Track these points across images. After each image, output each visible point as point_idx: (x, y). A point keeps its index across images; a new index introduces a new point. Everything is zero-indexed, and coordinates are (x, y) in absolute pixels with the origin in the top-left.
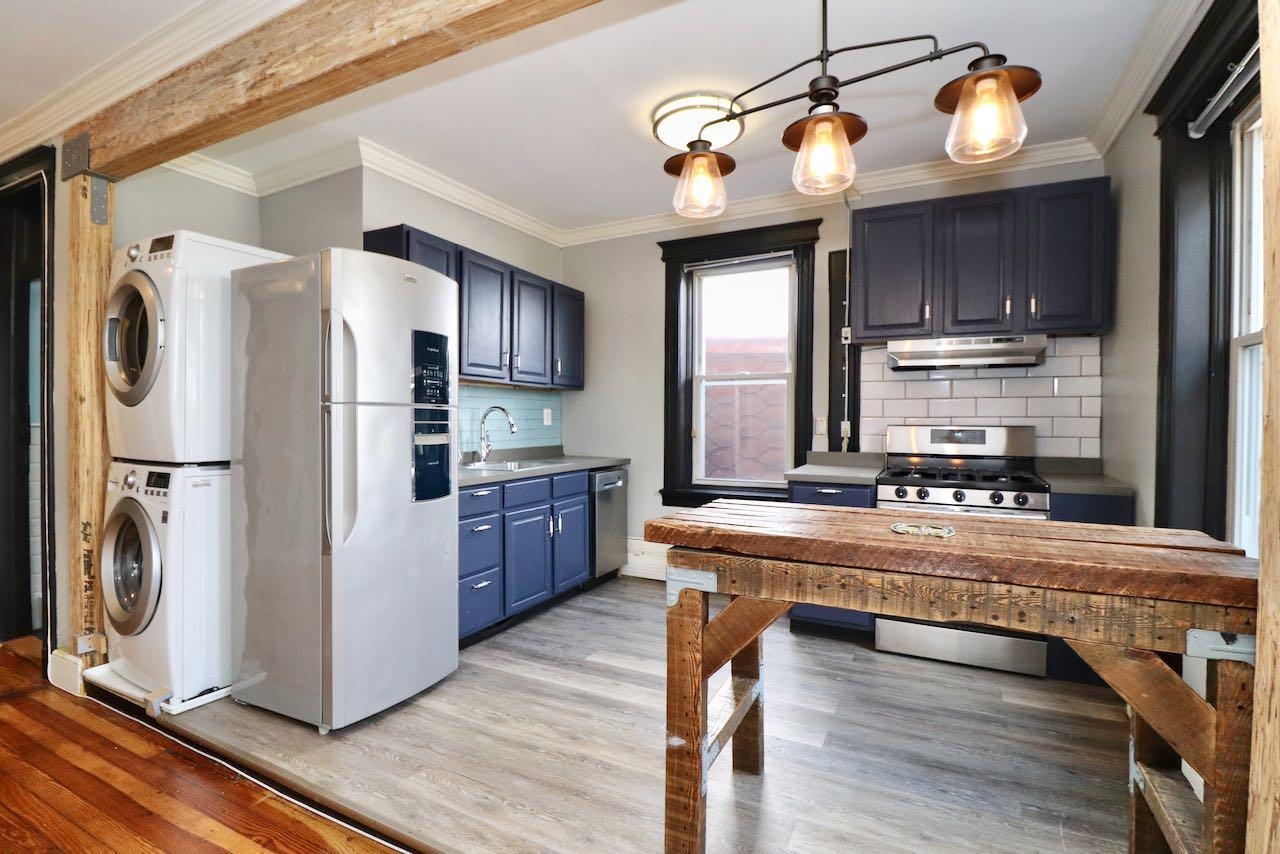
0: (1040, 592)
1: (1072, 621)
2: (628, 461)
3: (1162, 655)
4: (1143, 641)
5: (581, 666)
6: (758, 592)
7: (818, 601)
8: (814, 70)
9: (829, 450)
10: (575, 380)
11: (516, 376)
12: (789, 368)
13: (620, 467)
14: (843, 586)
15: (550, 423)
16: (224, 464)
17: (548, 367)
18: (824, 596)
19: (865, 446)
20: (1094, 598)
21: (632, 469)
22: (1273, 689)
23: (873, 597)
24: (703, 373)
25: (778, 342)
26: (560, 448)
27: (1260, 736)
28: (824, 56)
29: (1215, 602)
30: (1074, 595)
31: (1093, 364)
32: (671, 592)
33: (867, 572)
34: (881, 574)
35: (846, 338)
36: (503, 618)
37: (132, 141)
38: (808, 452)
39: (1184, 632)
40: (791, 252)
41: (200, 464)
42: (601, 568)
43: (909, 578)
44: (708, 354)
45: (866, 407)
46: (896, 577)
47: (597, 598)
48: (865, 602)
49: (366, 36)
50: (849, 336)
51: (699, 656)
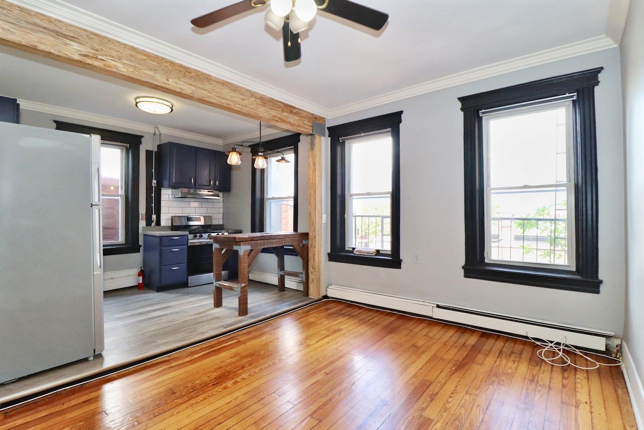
6: (258, 247)
9: (146, 226)
12: (121, 193)
32: (242, 252)
40: (128, 145)
45: (163, 210)
50: (155, 183)
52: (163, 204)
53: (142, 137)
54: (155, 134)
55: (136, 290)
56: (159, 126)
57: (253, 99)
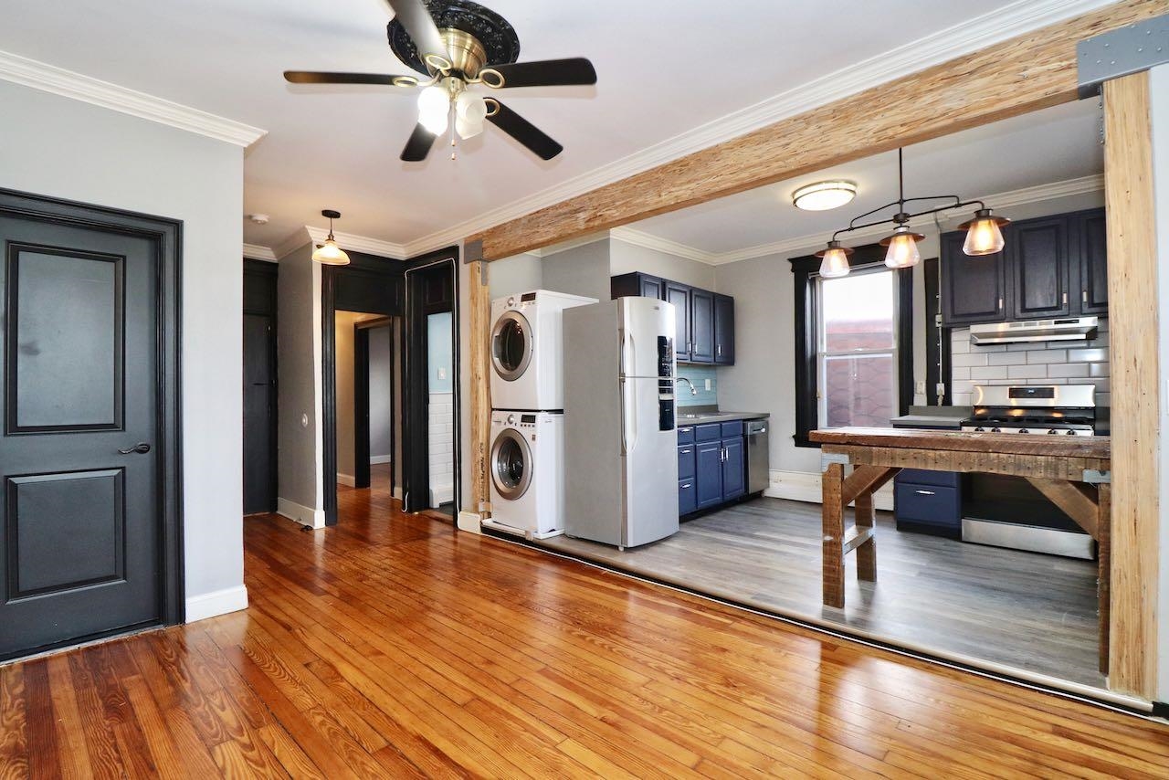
0: (1012, 455)
1: (1029, 469)
2: (768, 415)
3: (1074, 483)
4: (1062, 476)
5: (752, 536)
6: (871, 463)
8: (896, 210)
9: (927, 405)
10: (729, 359)
11: (694, 358)
12: (894, 345)
13: (763, 418)
14: (915, 458)
15: (709, 389)
16: (559, 411)
17: (712, 351)
19: (957, 400)
20: (1039, 457)
21: (771, 420)
23: (930, 461)
24: (825, 351)
25: (884, 323)
26: (716, 406)
28: (901, 202)
29: (1095, 457)
30: (1030, 457)
35: (939, 323)
36: (696, 510)
37: (511, 245)
38: (910, 407)
39: (1081, 471)
41: (547, 411)
42: (751, 490)
44: (828, 335)
45: (956, 373)
46: (942, 452)
48: (926, 464)
49: (657, 199)
50: (941, 321)
51: (840, 496)
54: (938, 224)
57: (812, 128)
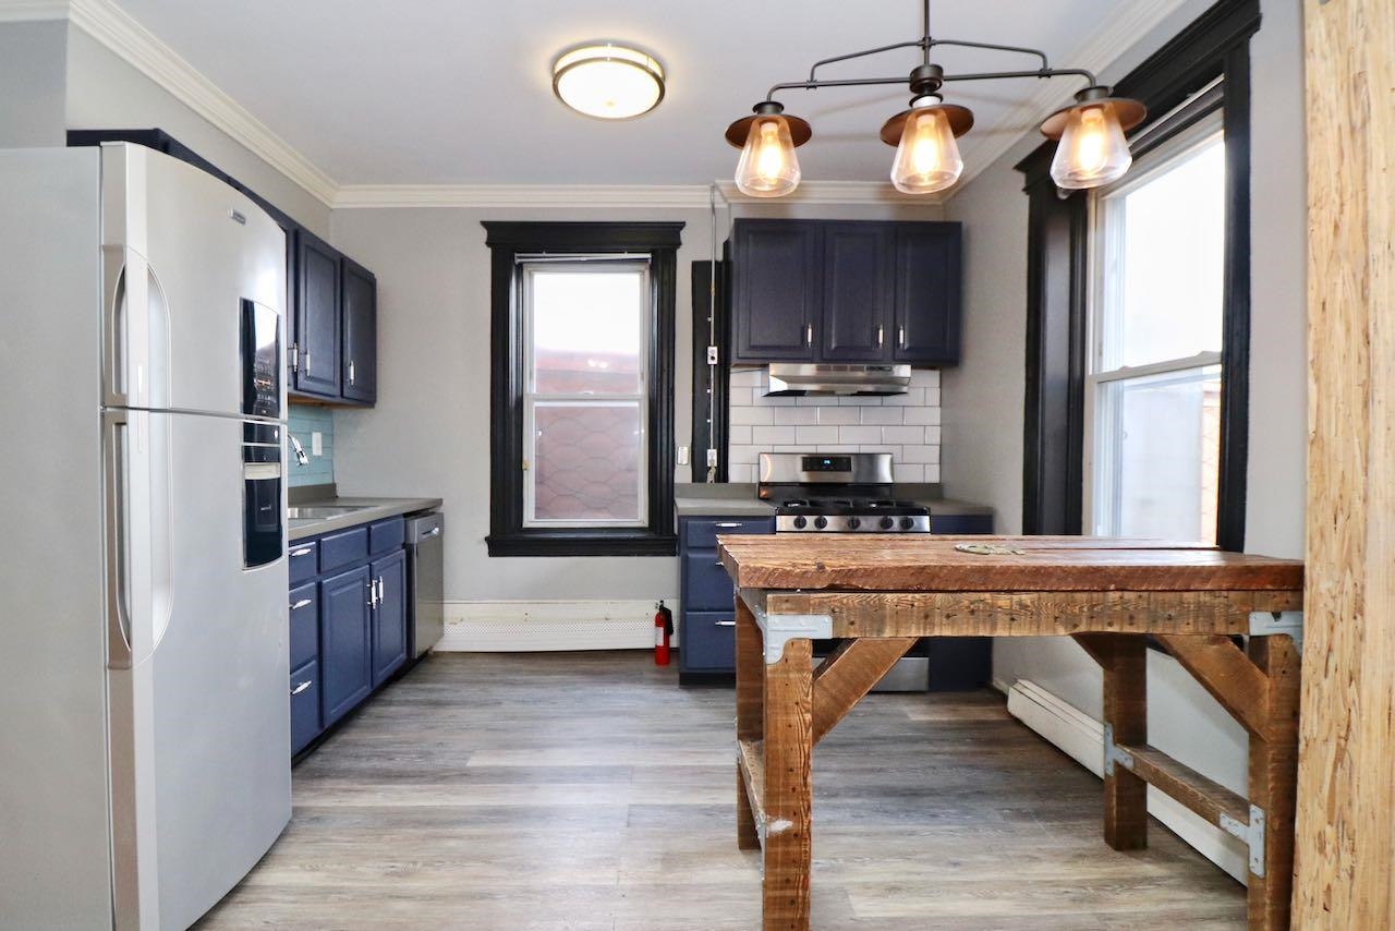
0: (1145, 594)
1: (1170, 618)
2: (439, 502)
4: (1221, 628)
6: (880, 631)
7: (947, 632)
9: (693, 481)
10: (367, 393)
12: (641, 390)
14: (972, 612)
15: (320, 453)
17: (338, 375)
18: (953, 625)
19: (735, 475)
20: (1186, 595)
21: (446, 511)
22: (1330, 650)
23: (1002, 618)
24: (534, 391)
26: (334, 488)
27: (1314, 692)
29: (1269, 587)
30: (1173, 594)
31: (934, 395)
32: (774, 645)
33: (995, 595)
34: (1008, 596)
35: (713, 358)
36: (319, 733)
39: (1247, 615)
40: (649, 256)
43: (1035, 595)
44: (539, 370)
45: (735, 435)
46: (1023, 596)
47: (419, 686)
50: (716, 356)
52: (735, 416)
53: (681, 225)
54: (713, 209)
55: (648, 664)
56: (718, 181)
